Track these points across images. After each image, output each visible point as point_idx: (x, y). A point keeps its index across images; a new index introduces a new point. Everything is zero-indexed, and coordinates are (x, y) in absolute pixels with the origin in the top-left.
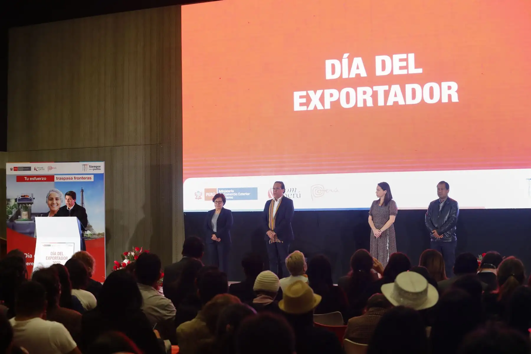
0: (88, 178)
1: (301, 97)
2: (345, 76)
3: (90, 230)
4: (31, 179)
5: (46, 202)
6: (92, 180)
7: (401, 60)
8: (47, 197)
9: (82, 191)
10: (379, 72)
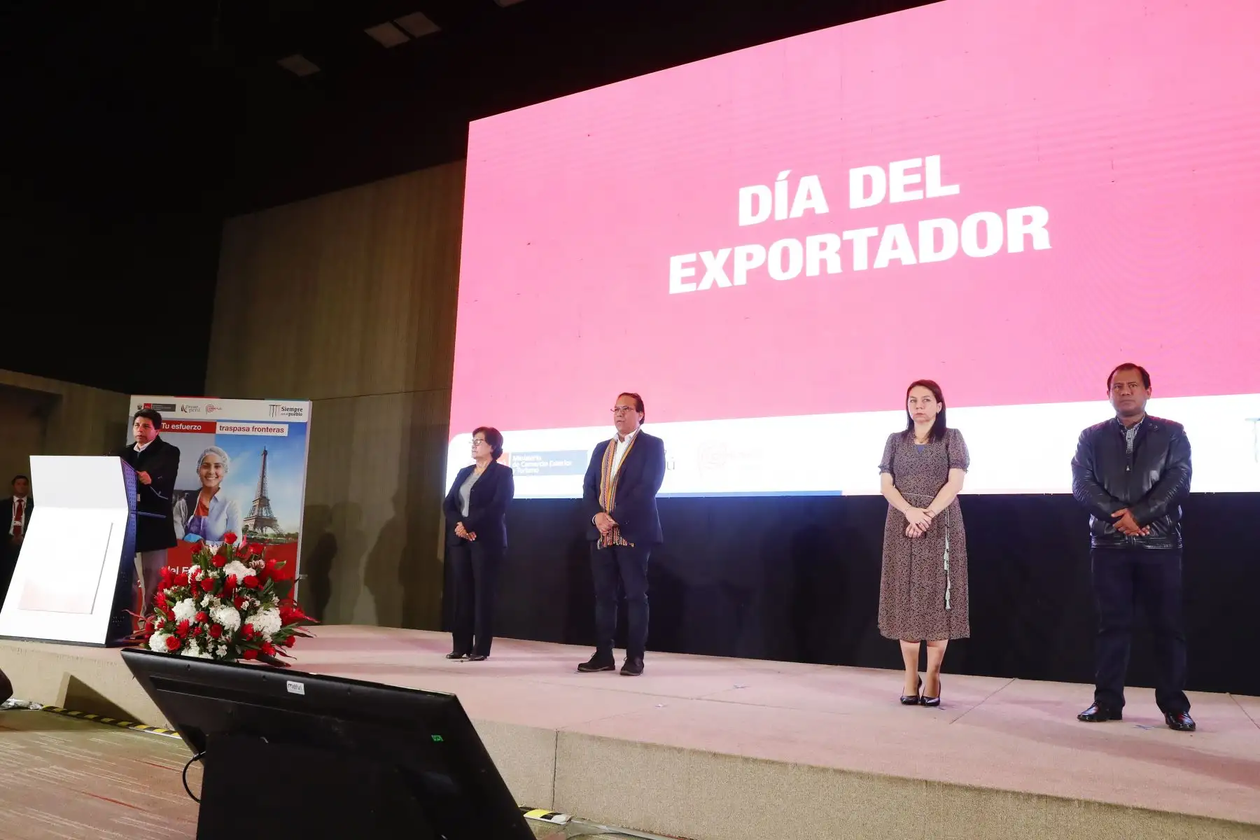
0: (279, 430)
1: (685, 266)
2: (781, 215)
3: (271, 527)
4: (173, 427)
5: (198, 471)
6: (285, 434)
7: (907, 172)
8: (199, 461)
9: (265, 453)
10: (857, 200)
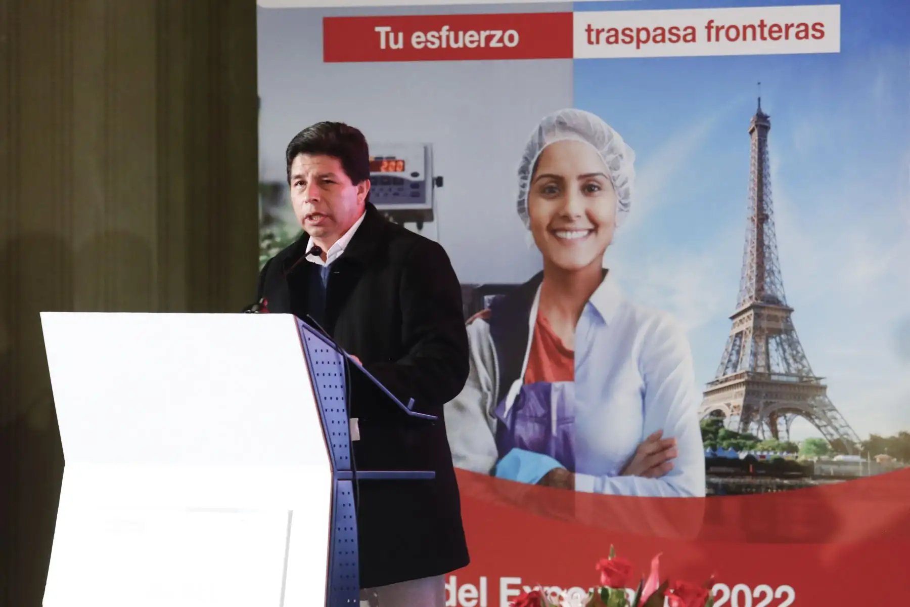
0: (805, 31)
3: (808, 416)
4: (418, 39)
5: (522, 207)
6: (831, 43)
8: (523, 171)
9: (762, 125)
